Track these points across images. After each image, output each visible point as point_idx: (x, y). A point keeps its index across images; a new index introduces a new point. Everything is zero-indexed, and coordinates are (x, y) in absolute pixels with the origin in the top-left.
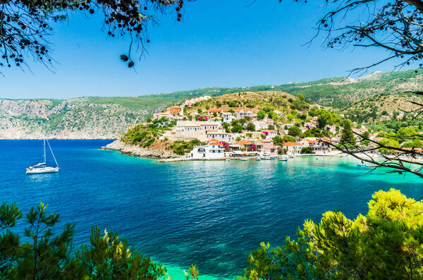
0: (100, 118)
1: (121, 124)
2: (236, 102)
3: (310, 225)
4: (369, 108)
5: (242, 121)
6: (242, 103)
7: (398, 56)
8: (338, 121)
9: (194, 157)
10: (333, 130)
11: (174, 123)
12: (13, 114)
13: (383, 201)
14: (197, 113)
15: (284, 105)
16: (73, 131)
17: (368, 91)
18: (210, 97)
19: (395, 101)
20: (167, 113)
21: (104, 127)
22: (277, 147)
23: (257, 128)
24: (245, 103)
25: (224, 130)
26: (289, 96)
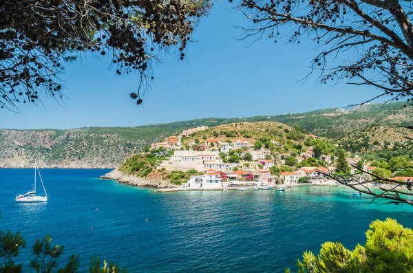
0: (100, 147)
1: (120, 154)
2: (233, 132)
3: (309, 257)
4: (361, 139)
5: (239, 152)
6: (239, 134)
7: (387, 93)
8: (332, 151)
9: (191, 187)
10: (328, 159)
11: (172, 153)
12: (18, 143)
13: (381, 231)
14: (194, 144)
15: (281, 135)
16: (73, 160)
17: (359, 121)
18: (207, 128)
19: (385, 131)
20: (164, 143)
21: (103, 157)
22: (274, 177)
23: (254, 158)
24: (241, 134)
25: (222, 160)
26: (285, 126)
